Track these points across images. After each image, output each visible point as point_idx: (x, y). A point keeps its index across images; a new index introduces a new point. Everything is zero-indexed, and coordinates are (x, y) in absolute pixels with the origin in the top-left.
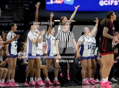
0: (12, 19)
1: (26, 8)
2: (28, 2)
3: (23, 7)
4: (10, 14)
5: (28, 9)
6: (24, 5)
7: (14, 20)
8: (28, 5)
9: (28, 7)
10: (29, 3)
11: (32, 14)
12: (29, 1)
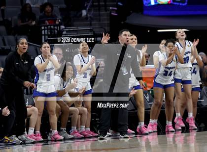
0: (91, 32)
1: (113, 14)
2: (115, 3)
3: (108, 12)
4: (89, 23)
5: (116, 14)
6: (109, 9)
7: (94, 32)
8: (116, 9)
9: (116, 12)
10: (117, 6)
11: (122, 23)
12: (117, 2)
